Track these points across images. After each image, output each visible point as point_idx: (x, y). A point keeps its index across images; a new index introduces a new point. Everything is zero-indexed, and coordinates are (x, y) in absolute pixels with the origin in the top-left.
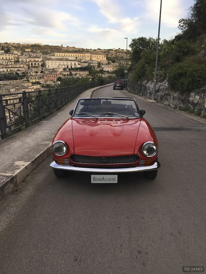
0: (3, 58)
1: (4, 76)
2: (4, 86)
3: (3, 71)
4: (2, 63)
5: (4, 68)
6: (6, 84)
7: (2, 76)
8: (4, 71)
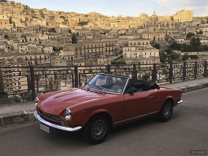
0: (206, 30)
1: (203, 47)
2: (202, 56)
3: (203, 42)
4: (205, 35)
5: (206, 40)
6: (204, 55)
7: (202, 48)
8: (205, 43)
